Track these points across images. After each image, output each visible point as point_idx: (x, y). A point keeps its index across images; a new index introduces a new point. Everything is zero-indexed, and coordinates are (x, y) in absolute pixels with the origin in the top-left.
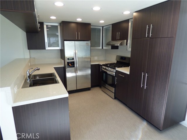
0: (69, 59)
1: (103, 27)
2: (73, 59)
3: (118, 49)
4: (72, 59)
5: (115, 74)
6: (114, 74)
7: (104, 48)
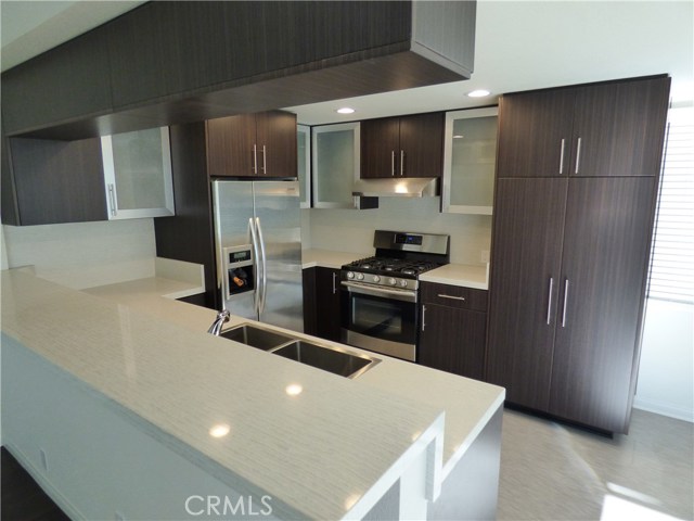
0: (236, 256)
1: (311, 127)
2: (248, 255)
3: (377, 207)
4: (244, 255)
5: (419, 295)
6: (414, 294)
7: (318, 204)
